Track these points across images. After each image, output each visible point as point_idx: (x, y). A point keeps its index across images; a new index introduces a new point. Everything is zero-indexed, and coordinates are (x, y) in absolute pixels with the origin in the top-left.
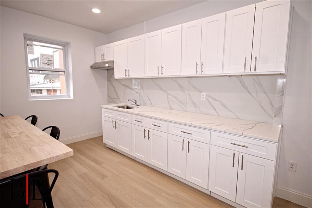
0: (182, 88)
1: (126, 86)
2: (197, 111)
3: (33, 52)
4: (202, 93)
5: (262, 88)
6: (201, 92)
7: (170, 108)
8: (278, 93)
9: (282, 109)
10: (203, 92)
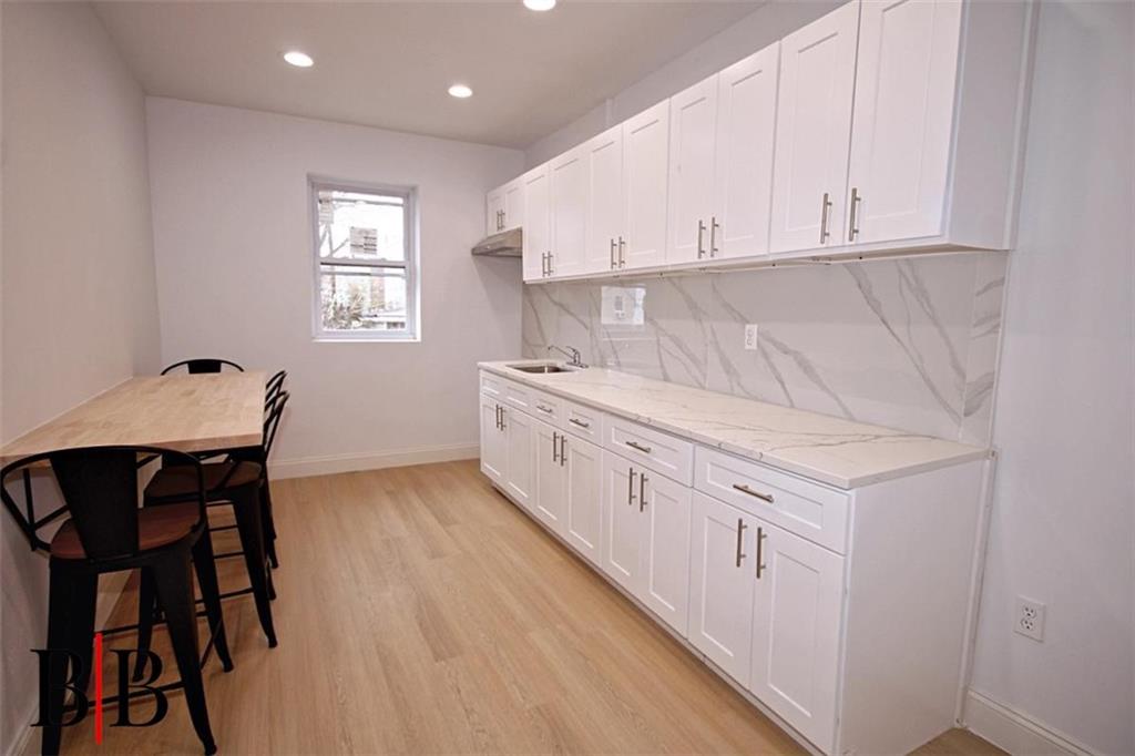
0: (695, 311)
1: (561, 305)
2: (732, 389)
3: (332, 217)
4: (748, 327)
5: (925, 305)
6: (745, 321)
7: (662, 377)
8: (979, 323)
9: (992, 383)
10: (748, 322)
